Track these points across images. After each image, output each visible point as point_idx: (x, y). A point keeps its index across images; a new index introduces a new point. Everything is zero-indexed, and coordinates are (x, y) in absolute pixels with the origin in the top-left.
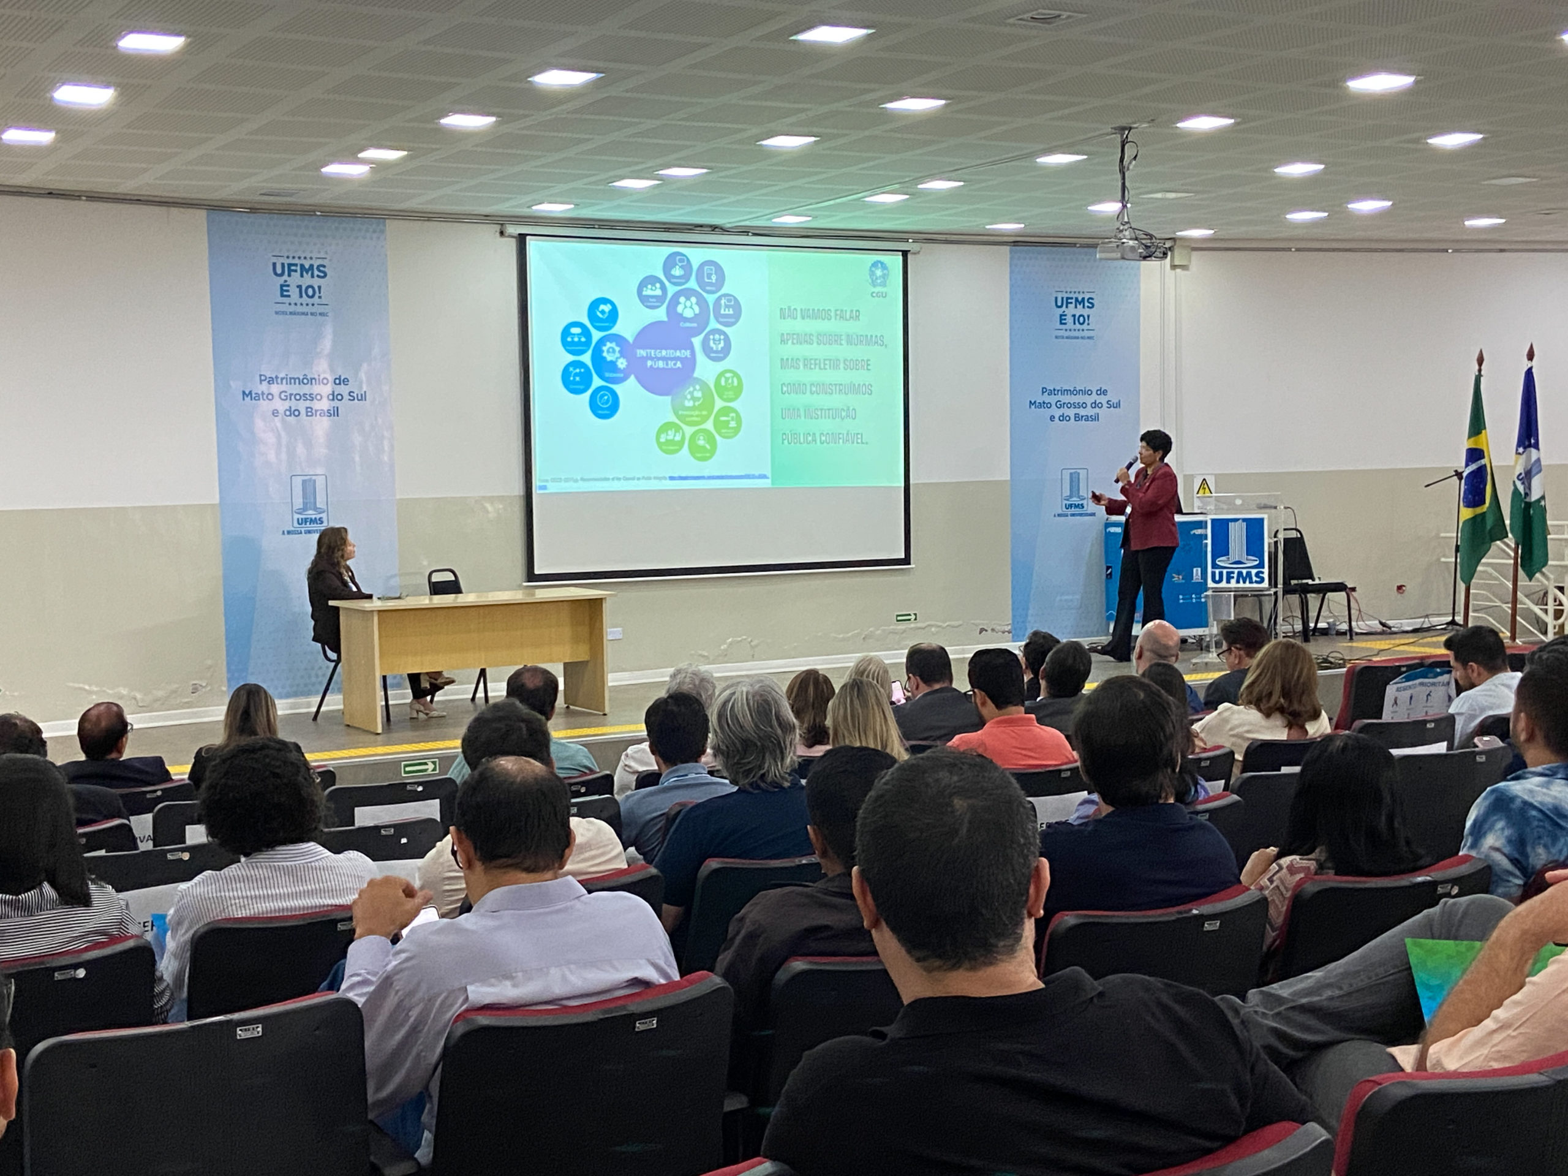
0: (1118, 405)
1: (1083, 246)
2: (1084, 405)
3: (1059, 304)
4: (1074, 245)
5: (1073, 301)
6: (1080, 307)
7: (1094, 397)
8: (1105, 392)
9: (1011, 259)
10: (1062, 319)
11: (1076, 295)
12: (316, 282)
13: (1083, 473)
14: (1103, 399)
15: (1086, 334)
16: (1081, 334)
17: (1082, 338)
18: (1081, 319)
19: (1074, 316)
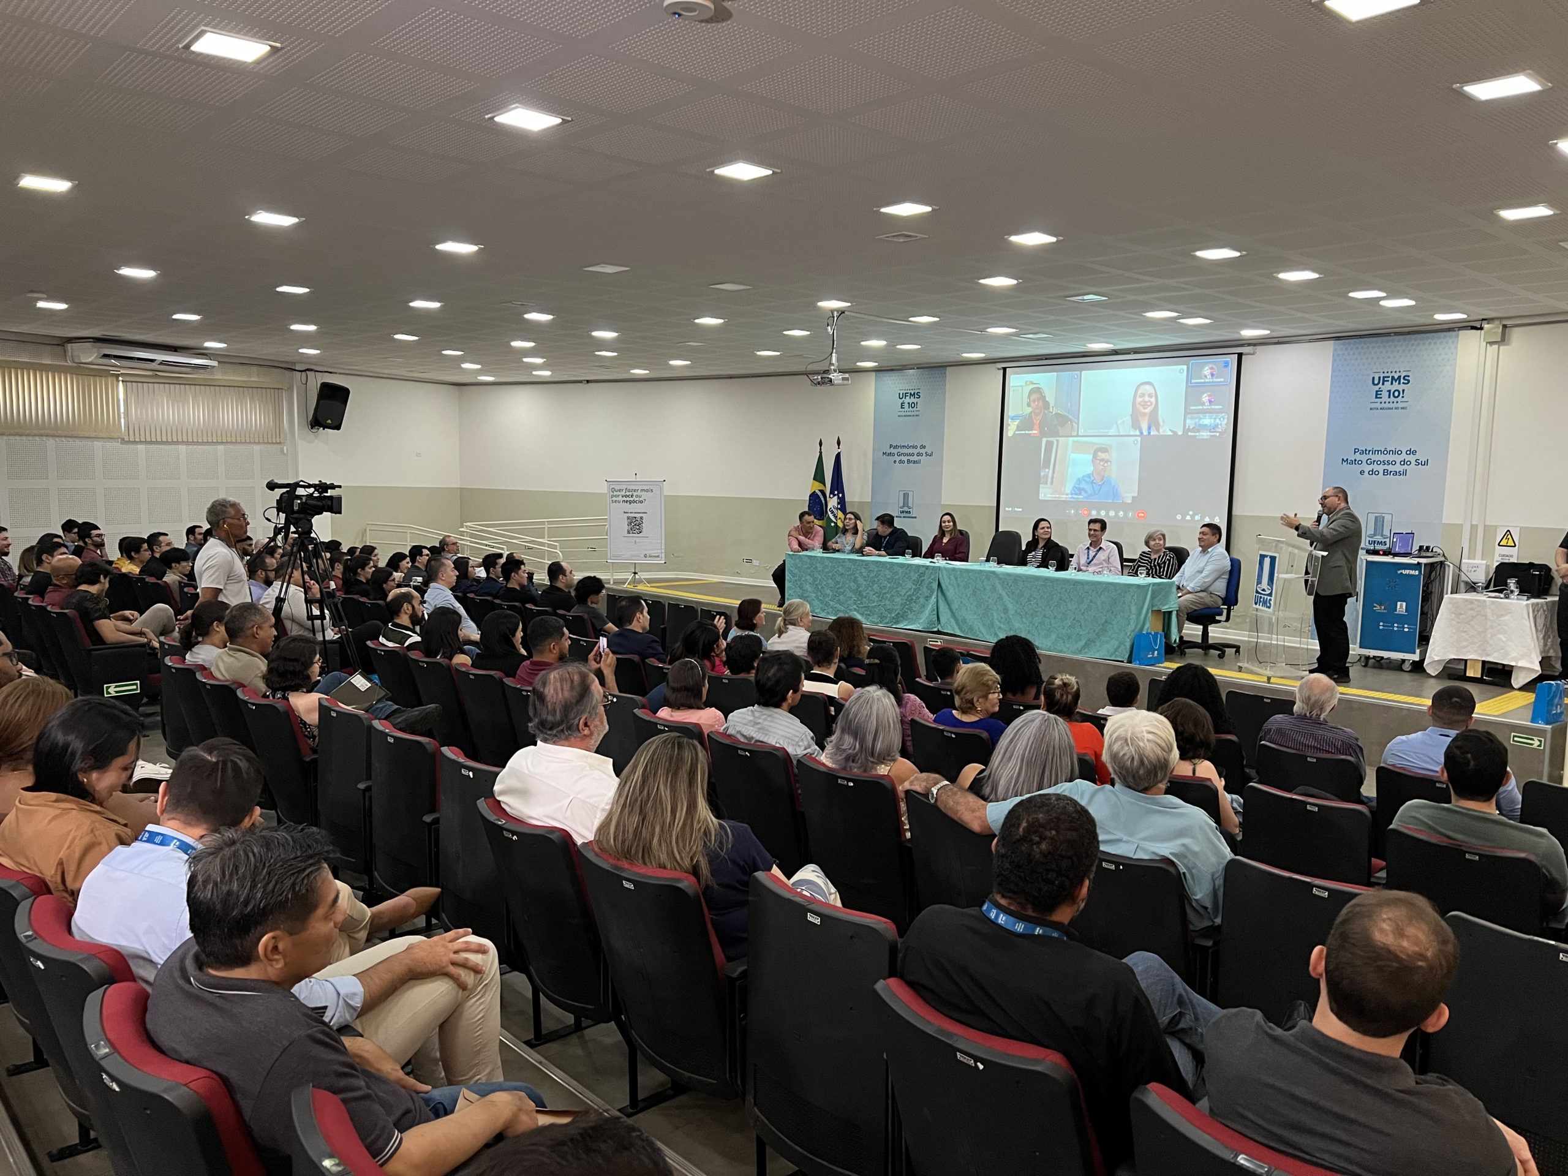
0: (1426, 463)
1: (1396, 334)
2: (1394, 463)
3: (1376, 382)
4: (1388, 334)
5: (1390, 379)
6: (1396, 384)
7: (1404, 456)
8: (1414, 452)
9: (1335, 350)
10: (1378, 394)
11: (1393, 374)
12: (915, 401)
13: (1387, 518)
14: (1412, 458)
15: (1400, 405)
16: (1395, 405)
17: (1396, 408)
18: (1396, 394)
19: (1389, 391)
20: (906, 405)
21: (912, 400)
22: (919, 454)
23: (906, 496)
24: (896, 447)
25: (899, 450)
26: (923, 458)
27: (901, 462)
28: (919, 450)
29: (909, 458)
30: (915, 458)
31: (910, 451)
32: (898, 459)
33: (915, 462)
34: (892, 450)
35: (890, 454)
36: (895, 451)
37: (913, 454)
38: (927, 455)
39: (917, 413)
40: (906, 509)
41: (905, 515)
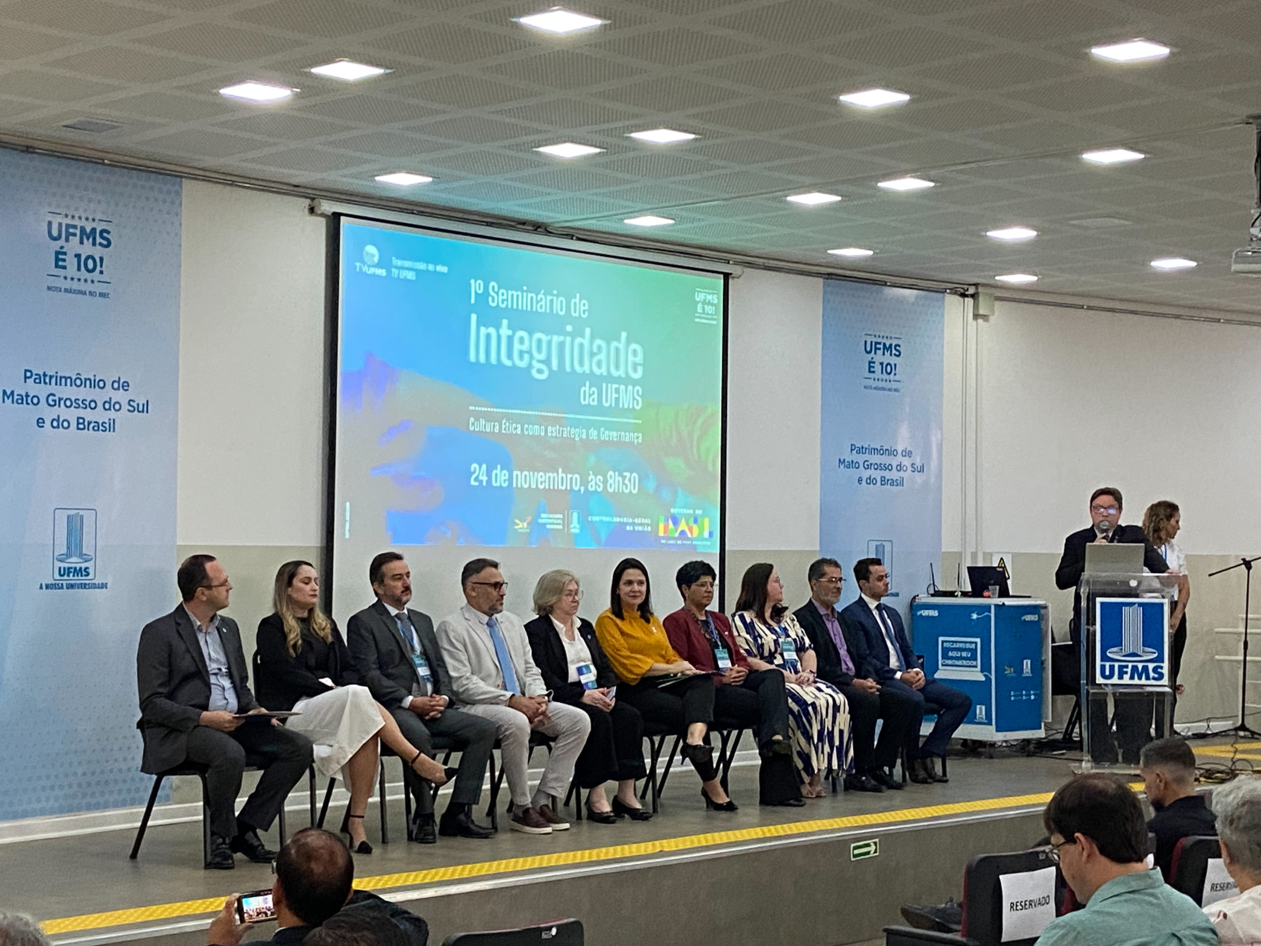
20: (71, 262)
21: (87, 249)
22: (109, 406)
23: (75, 527)
24: (42, 379)
25: (53, 388)
26: (122, 417)
27: (58, 424)
28: (109, 393)
29: (81, 413)
30: (99, 416)
31: (85, 393)
32: (49, 414)
33: (98, 427)
34: (32, 388)
35: (24, 399)
36: (42, 391)
37: (91, 405)
38: (134, 408)
39: (102, 288)
40: (74, 562)
41: (73, 579)
